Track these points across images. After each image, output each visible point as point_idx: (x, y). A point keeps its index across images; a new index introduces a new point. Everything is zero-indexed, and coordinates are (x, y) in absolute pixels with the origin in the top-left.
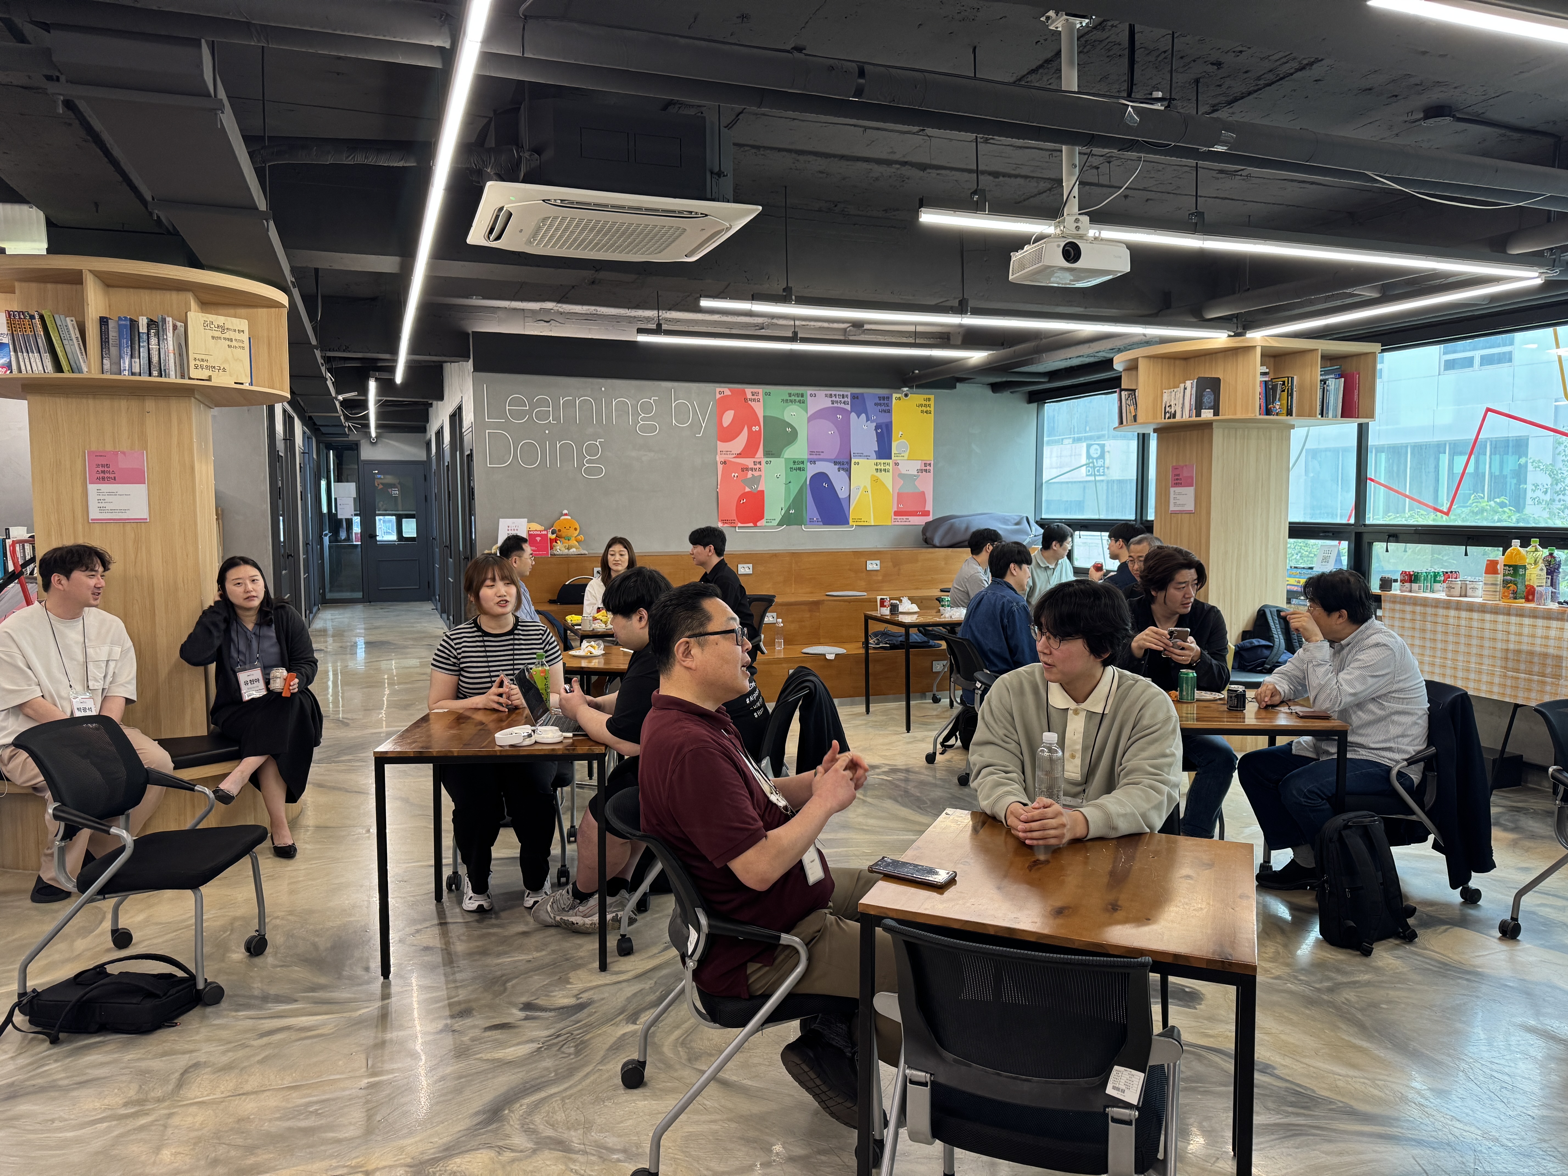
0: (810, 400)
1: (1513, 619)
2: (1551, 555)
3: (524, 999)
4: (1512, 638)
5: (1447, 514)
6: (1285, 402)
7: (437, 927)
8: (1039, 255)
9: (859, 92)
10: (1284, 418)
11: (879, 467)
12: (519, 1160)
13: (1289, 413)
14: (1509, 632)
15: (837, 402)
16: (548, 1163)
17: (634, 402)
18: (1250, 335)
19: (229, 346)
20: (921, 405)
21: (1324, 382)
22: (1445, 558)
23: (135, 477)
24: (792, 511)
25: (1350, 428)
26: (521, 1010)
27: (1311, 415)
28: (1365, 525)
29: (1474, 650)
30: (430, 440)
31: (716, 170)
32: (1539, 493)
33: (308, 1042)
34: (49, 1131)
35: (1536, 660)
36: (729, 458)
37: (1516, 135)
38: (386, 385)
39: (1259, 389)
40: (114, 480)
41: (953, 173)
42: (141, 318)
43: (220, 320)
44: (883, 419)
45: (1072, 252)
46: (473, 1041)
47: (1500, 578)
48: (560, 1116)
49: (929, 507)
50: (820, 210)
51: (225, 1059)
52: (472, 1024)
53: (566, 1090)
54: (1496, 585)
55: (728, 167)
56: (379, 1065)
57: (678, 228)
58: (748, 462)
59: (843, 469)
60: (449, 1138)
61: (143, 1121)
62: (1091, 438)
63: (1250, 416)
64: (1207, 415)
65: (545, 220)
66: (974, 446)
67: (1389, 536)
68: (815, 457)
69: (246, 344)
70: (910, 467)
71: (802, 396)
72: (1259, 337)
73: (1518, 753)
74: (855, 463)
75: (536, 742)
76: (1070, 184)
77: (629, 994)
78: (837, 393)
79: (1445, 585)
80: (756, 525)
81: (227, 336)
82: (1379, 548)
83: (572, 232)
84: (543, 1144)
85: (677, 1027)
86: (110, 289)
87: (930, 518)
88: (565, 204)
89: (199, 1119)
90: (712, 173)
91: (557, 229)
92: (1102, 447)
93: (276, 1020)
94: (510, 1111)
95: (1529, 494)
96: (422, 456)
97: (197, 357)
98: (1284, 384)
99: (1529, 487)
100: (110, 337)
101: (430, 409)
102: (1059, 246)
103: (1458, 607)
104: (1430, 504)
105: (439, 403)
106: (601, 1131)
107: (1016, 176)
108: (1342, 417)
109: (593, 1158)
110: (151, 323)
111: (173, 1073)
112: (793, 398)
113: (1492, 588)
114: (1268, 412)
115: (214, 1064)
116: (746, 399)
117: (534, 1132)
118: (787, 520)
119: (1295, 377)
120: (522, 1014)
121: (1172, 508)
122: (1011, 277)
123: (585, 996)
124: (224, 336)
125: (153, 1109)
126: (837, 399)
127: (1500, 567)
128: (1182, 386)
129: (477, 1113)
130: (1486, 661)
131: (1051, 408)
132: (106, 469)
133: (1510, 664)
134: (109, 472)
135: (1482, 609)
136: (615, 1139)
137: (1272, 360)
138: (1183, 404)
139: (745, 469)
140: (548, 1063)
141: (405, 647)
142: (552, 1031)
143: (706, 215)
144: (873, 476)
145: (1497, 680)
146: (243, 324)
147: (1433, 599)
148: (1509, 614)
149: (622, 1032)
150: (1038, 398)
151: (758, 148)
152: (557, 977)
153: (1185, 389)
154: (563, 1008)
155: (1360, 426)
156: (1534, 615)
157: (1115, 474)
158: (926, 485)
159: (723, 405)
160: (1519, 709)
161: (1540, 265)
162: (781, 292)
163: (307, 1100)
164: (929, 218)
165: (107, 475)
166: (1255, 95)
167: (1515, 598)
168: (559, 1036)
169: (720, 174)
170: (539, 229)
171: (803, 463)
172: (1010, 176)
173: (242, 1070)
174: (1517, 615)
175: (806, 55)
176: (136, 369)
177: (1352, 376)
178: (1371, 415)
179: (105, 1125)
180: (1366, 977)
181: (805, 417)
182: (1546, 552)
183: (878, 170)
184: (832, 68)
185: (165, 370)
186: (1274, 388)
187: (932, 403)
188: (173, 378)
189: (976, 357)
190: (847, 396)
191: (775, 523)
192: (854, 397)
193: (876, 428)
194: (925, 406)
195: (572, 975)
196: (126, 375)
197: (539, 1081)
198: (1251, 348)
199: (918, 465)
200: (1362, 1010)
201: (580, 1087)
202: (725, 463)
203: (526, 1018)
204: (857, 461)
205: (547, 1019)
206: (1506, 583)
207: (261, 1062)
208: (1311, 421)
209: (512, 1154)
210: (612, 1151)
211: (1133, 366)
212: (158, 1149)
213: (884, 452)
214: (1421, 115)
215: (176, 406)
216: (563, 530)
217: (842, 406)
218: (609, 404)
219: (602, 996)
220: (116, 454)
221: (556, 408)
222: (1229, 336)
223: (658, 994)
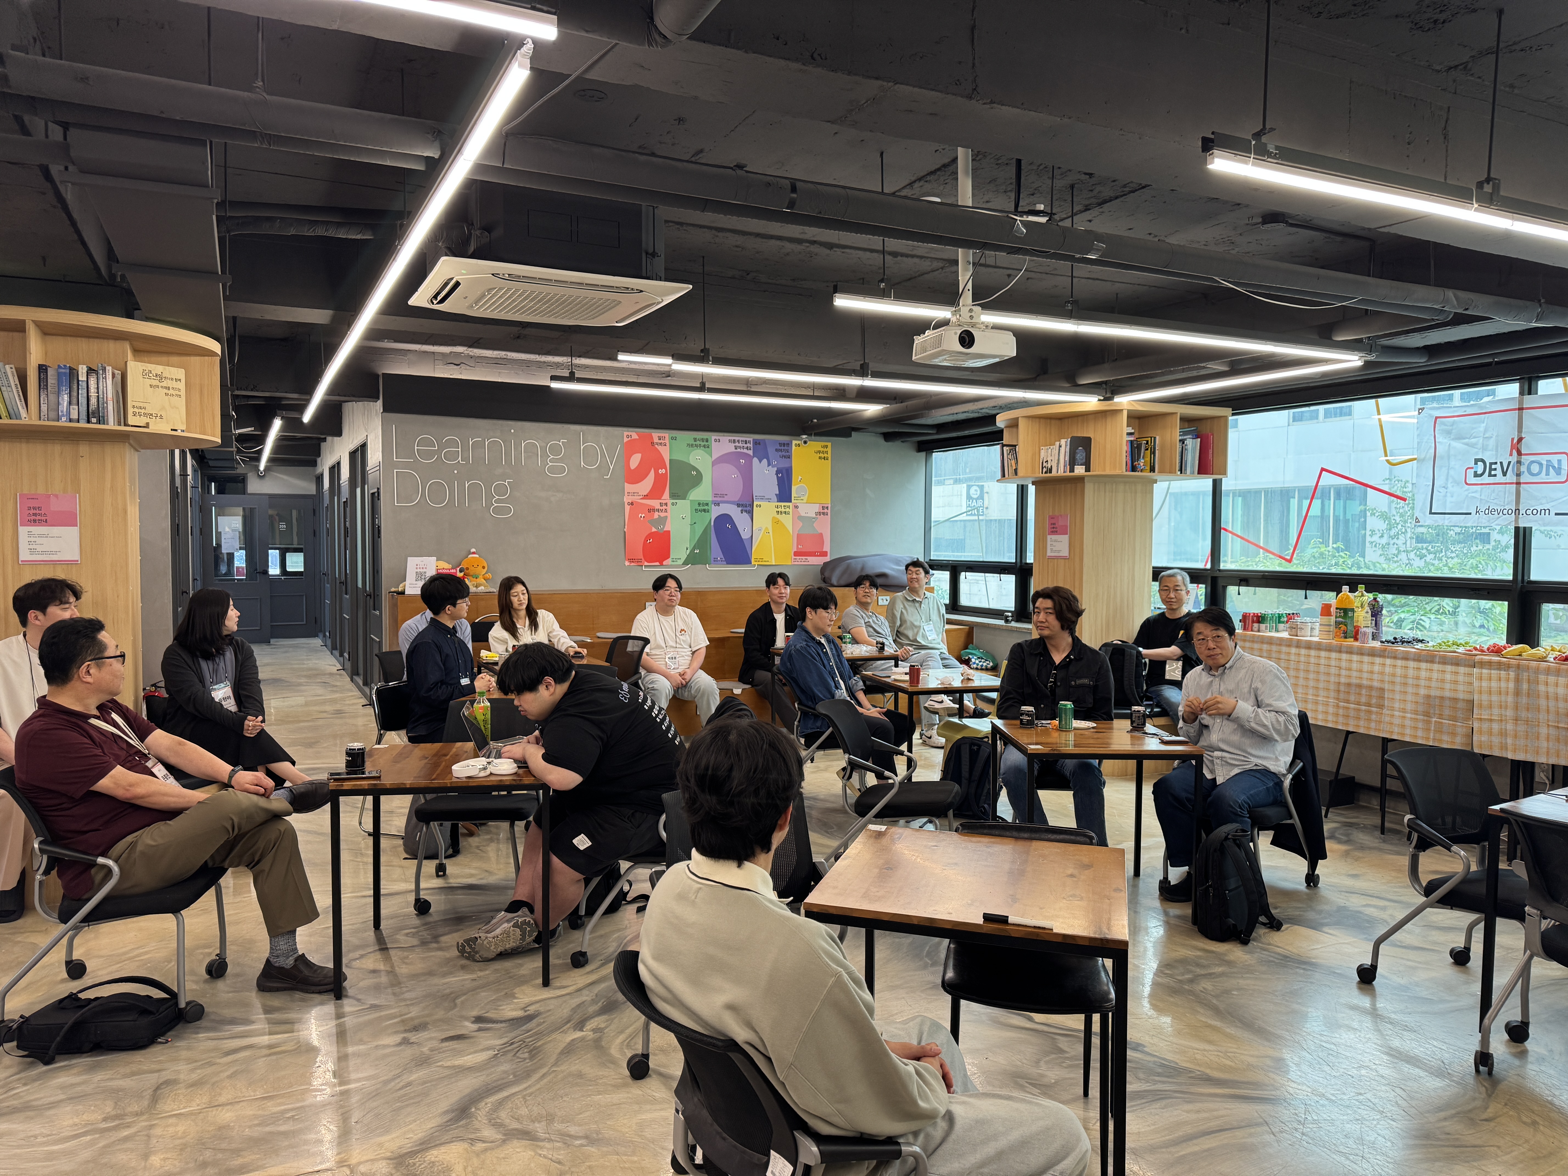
0: (714, 445)
1: (1344, 656)
2: (1375, 599)
3: (475, 1013)
4: (1343, 672)
5: (1290, 561)
6: (1148, 459)
7: (378, 953)
8: (939, 341)
9: (791, 205)
10: (1147, 474)
11: (779, 510)
12: (492, 1149)
13: (1152, 469)
14: (1340, 668)
15: (740, 447)
16: (518, 1150)
17: (544, 444)
18: (1118, 399)
19: (166, 394)
20: (819, 452)
21: (1182, 441)
22: (1290, 599)
23: (67, 519)
24: (697, 551)
25: (1207, 483)
26: (473, 1022)
27: (1171, 472)
28: (1220, 570)
29: (1311, 683)
30: (322, 475)
31: (651, 251)
32: (1375, 538)
33: (274, 1057)
34: (33, 1146)
35: (1364, 692)
36: (636, 499)
37: (1339, 239)
38: (293, 423)
39: (1125, 448)
40: (45, 522)
41: (857, 252)
42: (80, 366)
43: (158, 369)
44: (784, 464)
45: (967, 339)
46: (432, 1051)
47: (1333, 619)
48: (524, 1111)
49: (827, 548)
50: (733, 278)
51: (194, 1076)
52: (428, 1036)
53: (526, 1089)
54: (1330, 625)
55: (660, 248)
56: (346, 1075)
57: (614, 301)
58: (655, 503)
59: (746, 511)
60: (423, 1134)
61: (126, 1133)
62: (970, 479)
63: (1118, 472)
64: (1080, 470)
65: (489, 290)
66: (868, 491)
67: (1241, 580)
68: (719, 499)
69: (183, 393)
70: (809, 510)
71: (707, 441)
72: (1125, 401)
73: (1352, 775)
74: (757, 506)
75: (491, 774)
76: (965, 277)
77: (573, 1006)
78: (741, 439)
79: (1288, 625)
80: (661, 565)
81: (164, 384)
82: (1232, 590)
83: (514, 301)
84: (511, 1135)
85: (622, 1032)
86: (48, 337)
87: (827, 559)
88: (512, 277)
89: (181, 1129)
90: (647, 253)
91: (500, 297)
92: (982, 488)
93: (237, 1040)
94: (477, 1109)
95: (1368, 539)
96: (311, 489)
97: (136, 404)
98: (1147, 443)
99: (1368, 533)
100: (49, 384)
101: (323, 445)
102: (956, 333)
103: (1299, 644)
104: (1276, 552)
105: (336, 439)
106: (562, 1122)
107: (913, 256)
108: (1199, 473)
109: (558, 1144)
110: (90, 371)
111: (146, 1090)
112: (698, 443)
113: (1327, 628)
114: (1134, 469)
115: (184, 1081)
116: (652, 443)
117: (501, 1125)
118: (692, 560)
119: (1157, 438)
120: (475, 1026)
121: (1049, 554)
122: (914, 358)
123: (532, 1009)
124: (161, 384)
125: (134, 1122)
126: (740, 445)
127: (1333, 610)
128: (1057, 443)
129: (446, 1112)
130: (1321, 693)
131: (938, 457)
132: (38, 512)
133: (1342, 696)
134: (40, 515)
135: (1318, 647)
136: (577, 1128)
137: (1137, 421)
138: (1059, 460)
139: (651, 510)
140: (505, 1067)
141: (300, 684)
142: (505, 1040)
143: (641, 291)
144: (774, 518)
145: (1331, 710)
146: (180, 373)
147: (1279, 638)
148: (1340, 652)
149: (571, 1039)
150: (927, 447)
151: (681, 224)
152: (503, 993)
153: (1060, 446)
154: (513, 1020)
155: (1215, 481)
156: (1361, 652)
157: (994, 513)
158: (824, 527)
159: (630, 448)
160: (1350, 736)
161: (1359, 350)
162: (699, 353)
163: (283, 1108)
164: (842, 302)
165: (38, 517)
166: (1122, 199)
167: (1346, 638)
168: (512, 1044)
169: (654, 255)
170: (483, 296)
171: (707, 504)
172: (907, 256)
173: (213, 1084)
174: (1347, 652)
175: (747, 172)
176: (74, 415)
177: (1207, 437)
178: (1224, 472)
179: (89, 1138)
180: (1220, 969)
181: (709, 461)
182: (1371, 596)
183: (789, 246)
184: (769, 184)
185: (103, 417)
186: (1139, 447)
187: (829, 449)
188: (111, 425)
189: (872, 409)
190: (749, 442)
191: (680, 562)
192: (756, 443)
193: (777, 473)
194: (823, 452)
195: (517, 990)
196: (63, 423)
197: (499, 1083)
198: (1116, 412)
199: (816, 508)
200: (1216, 997)
201: (538, 1086)
202: (632, 504)
203: (480, 1030)
204: (759, 503)
205: (499, 1029)
206: (1337, 624)
207: (230, 1077)
208: (1171, 477)
209: (484, 1145)
210: (577, 1138)
211: (1014, 424)
212: (146, 1156)
213: (784, 495)
214: (1260, 220)
215: (110, 451)
216: (471, 568)
217: (745, 451)
218: (518, 446)
219: (548, 1008)
220: (49, 496)
221: (465, 449)
222: (1099, 400)
223: (600, 1004)
